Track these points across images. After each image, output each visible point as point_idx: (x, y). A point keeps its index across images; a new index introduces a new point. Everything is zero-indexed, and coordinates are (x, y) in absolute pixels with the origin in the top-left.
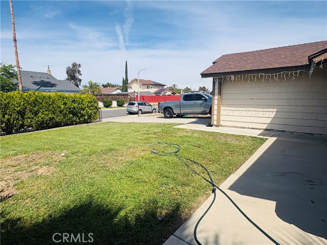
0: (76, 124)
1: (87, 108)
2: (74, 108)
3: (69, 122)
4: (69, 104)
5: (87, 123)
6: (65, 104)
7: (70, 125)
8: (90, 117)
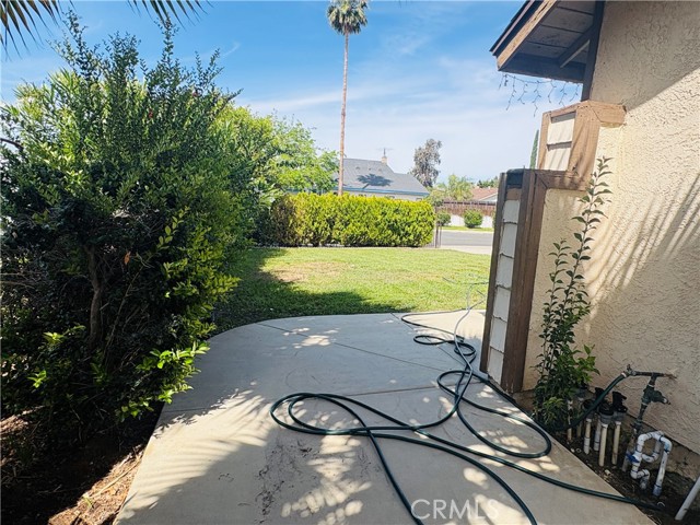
0: (395, 246)
1: (415, 224)
2: (396, 221)
3: (386, 242)
4: (390, 213)
5: (413, 246)
6: (384, 214)
7: (386, 246)
8: (418, 237)
